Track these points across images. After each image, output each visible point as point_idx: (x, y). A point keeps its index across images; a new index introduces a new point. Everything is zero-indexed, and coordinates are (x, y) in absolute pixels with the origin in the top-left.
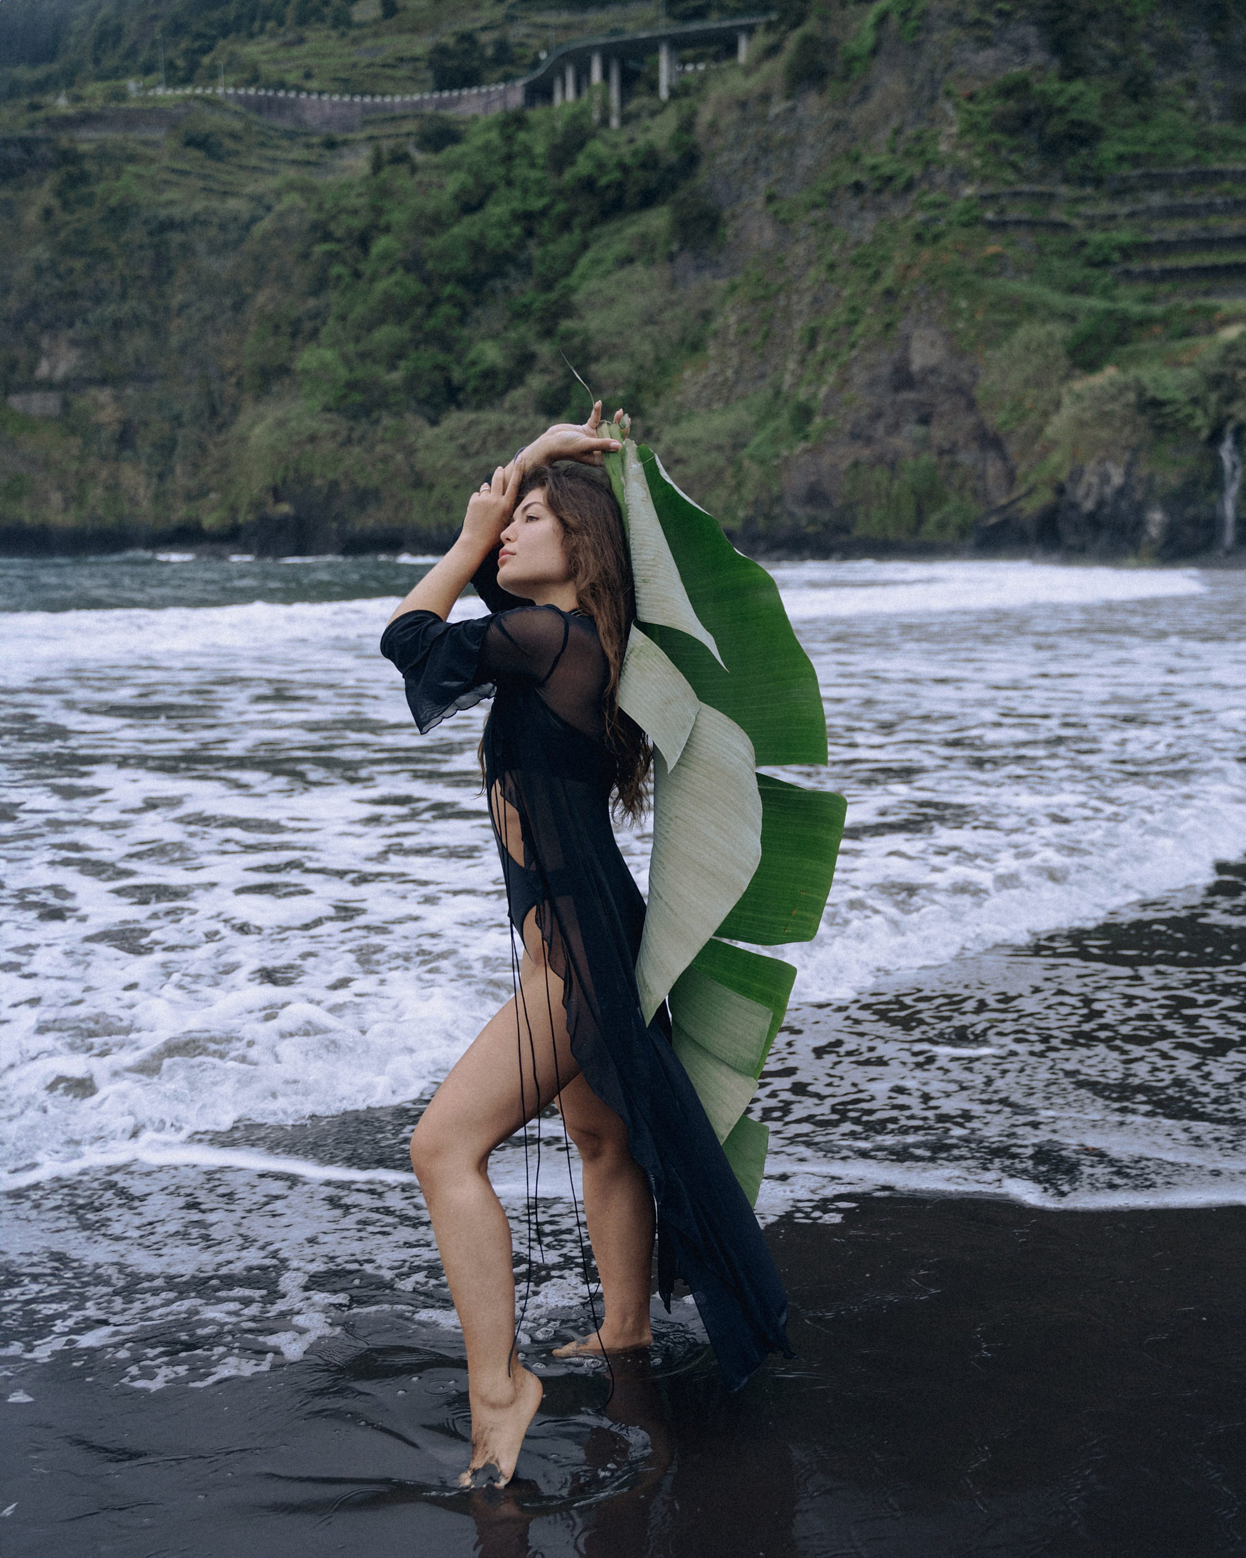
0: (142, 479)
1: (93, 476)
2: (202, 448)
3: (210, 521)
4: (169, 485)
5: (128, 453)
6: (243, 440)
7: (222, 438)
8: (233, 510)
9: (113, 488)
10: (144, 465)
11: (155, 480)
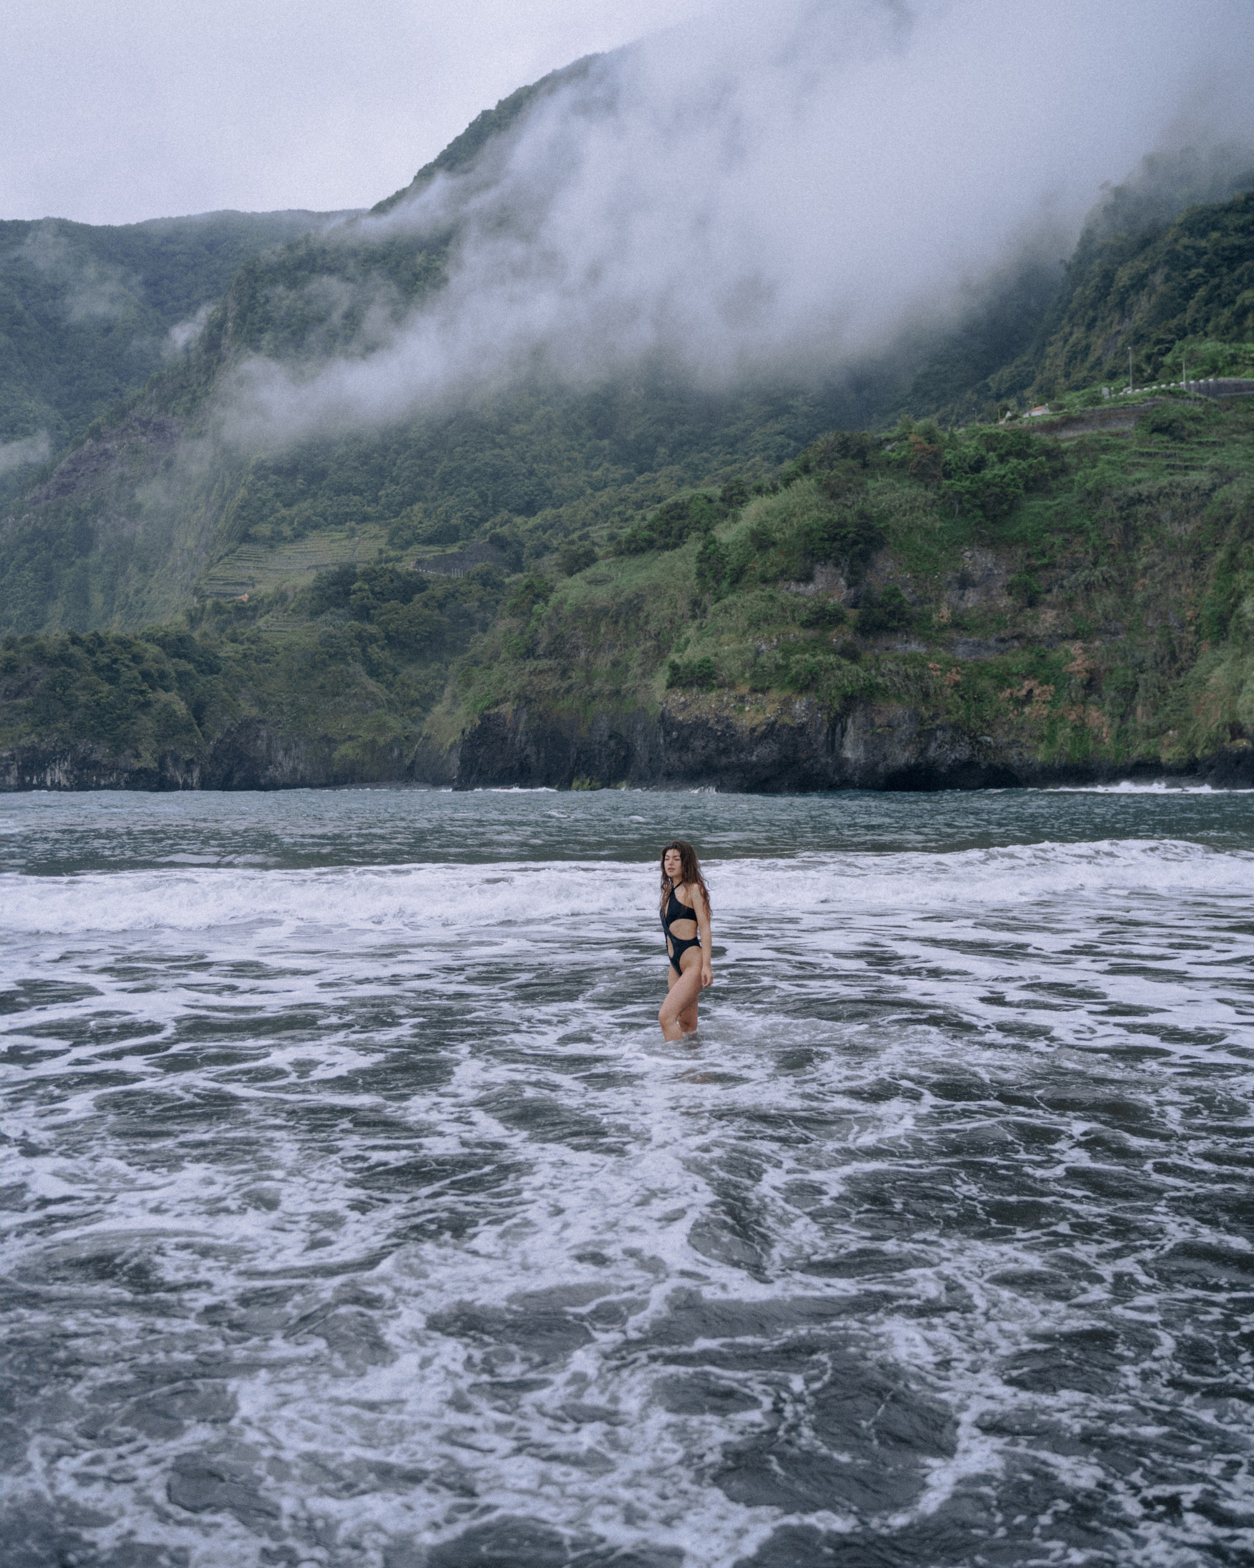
0: (1106, 720)
1: (1062, 718)
2: (1163, 691)
3: (1167, 756)
4: (1130, 725)
5: (1094, 697)
6: (1202, 682)
7: (1181, 681)
8: (1191, 745)
9: (1080, 728)
10: (1108, 707)
11: (1117, 720)
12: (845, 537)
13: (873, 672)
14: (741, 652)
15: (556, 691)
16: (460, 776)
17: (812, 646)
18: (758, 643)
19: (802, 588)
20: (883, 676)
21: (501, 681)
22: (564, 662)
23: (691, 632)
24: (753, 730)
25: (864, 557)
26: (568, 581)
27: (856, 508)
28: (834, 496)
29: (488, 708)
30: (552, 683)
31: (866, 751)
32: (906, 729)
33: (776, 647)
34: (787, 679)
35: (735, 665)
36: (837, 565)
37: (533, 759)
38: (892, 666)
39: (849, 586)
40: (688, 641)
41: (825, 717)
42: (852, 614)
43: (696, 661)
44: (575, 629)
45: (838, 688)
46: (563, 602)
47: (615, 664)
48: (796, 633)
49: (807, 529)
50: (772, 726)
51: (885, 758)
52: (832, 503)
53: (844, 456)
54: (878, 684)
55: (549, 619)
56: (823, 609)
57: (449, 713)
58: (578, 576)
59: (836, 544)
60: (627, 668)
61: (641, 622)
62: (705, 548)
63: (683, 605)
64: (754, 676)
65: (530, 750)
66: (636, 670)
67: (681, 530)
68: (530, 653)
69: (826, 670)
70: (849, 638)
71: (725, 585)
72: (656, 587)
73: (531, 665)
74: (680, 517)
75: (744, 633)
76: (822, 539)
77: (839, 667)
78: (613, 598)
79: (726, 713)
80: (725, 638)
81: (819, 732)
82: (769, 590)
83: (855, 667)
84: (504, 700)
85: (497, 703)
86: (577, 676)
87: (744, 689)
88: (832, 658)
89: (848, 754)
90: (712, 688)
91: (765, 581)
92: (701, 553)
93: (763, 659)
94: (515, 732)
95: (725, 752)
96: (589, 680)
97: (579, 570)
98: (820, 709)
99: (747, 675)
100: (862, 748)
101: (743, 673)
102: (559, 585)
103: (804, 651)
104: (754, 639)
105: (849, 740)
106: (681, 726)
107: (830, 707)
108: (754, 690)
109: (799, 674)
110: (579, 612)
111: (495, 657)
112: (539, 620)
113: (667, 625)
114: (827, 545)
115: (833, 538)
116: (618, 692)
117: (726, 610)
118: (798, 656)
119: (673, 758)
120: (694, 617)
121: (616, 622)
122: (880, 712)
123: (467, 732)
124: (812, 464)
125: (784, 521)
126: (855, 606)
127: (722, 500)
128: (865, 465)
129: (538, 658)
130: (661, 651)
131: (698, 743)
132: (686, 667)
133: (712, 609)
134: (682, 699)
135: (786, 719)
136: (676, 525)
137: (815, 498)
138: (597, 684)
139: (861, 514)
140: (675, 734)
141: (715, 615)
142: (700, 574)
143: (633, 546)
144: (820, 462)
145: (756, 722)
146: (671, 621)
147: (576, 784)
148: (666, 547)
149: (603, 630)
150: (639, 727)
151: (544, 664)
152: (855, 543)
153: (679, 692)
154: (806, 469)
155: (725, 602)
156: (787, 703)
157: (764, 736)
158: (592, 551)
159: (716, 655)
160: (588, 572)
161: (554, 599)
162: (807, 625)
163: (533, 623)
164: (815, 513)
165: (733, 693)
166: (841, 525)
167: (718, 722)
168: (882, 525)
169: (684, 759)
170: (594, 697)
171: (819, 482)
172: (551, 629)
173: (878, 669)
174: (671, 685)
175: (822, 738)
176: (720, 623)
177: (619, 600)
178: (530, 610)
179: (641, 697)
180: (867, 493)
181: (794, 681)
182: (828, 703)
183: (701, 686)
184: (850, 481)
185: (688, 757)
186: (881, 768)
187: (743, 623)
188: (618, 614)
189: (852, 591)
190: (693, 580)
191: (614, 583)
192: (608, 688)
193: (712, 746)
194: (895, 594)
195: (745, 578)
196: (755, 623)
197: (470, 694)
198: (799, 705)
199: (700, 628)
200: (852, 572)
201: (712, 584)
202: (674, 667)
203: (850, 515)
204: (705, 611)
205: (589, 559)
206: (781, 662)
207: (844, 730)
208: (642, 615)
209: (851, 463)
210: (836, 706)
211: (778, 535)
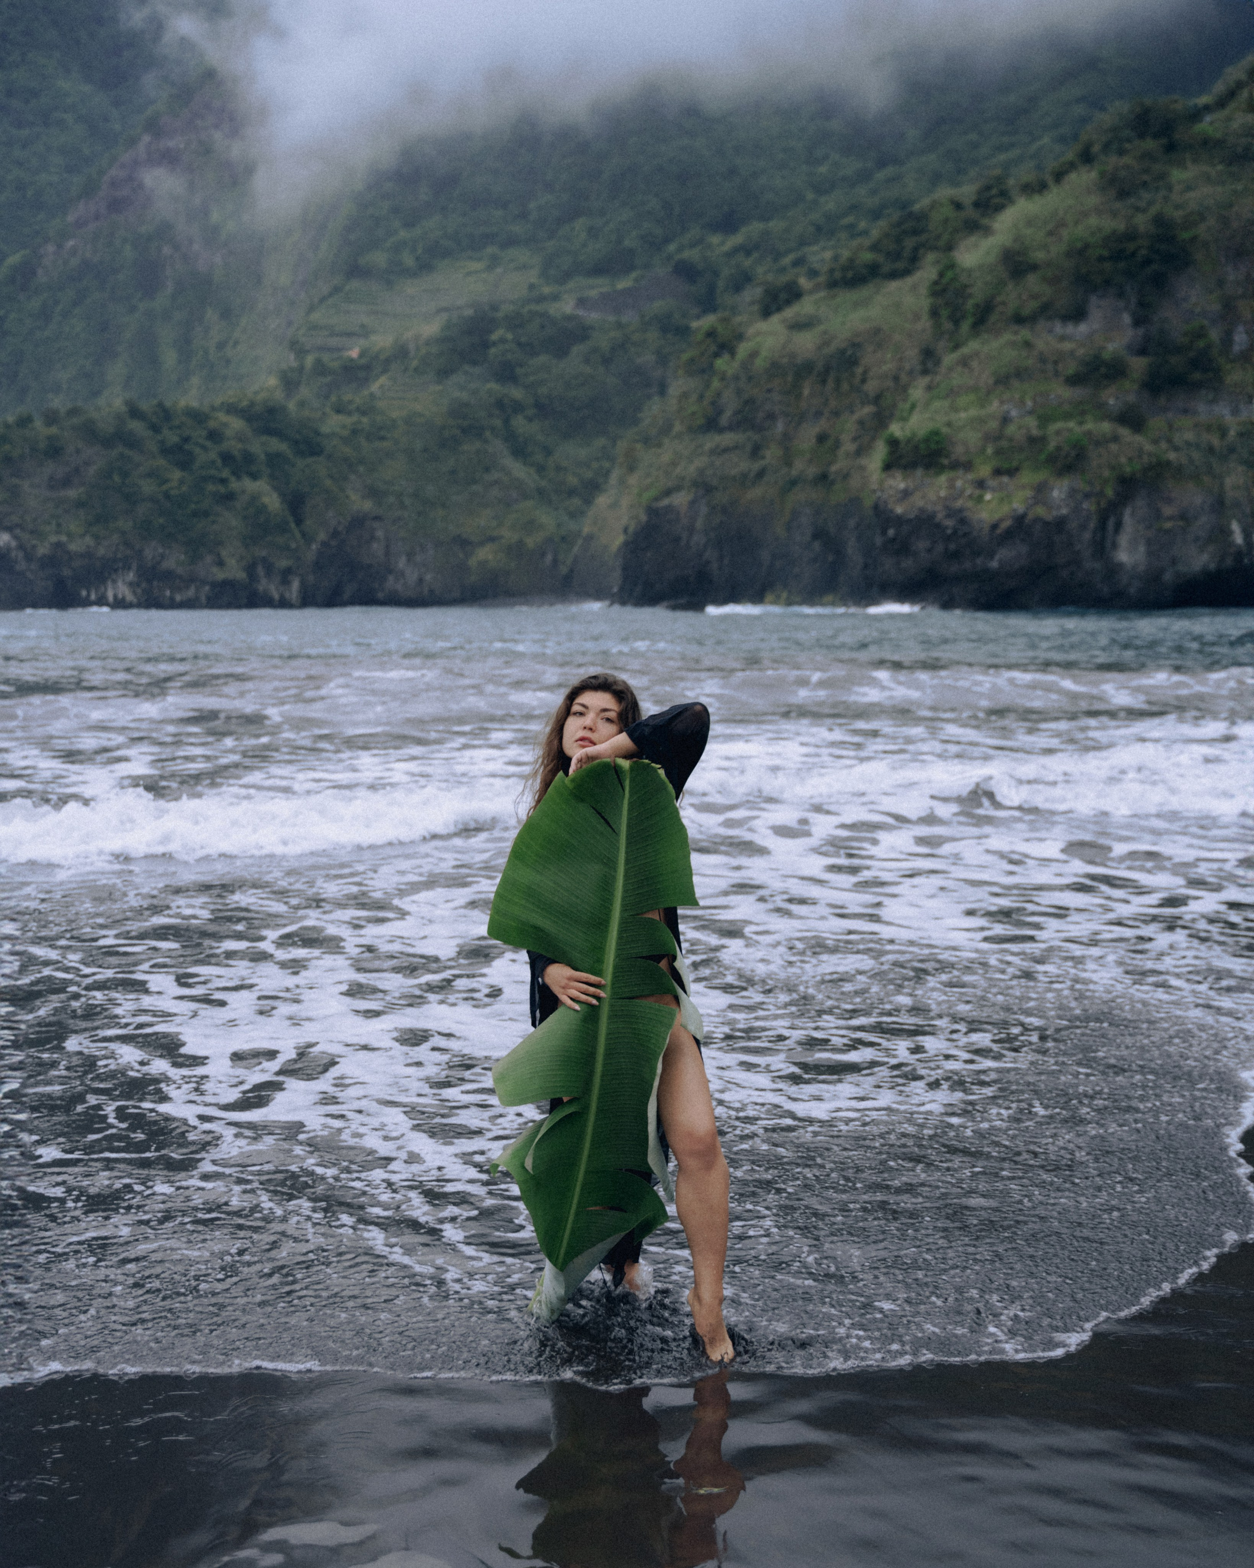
12: (1133, 254)
13: (1164, 445)
14: (982, 421)
15: (744, 476)
16: (622, 589)
17: (1078, 411)
18: (1005, 407)
19: (1070, 329)
20: (1176, 449)
21: (674, 464)
22: (756, 437)
23: (917, 392)
24: (994, 527)
25: (1159, 282)
26: (762, 326)
27: (1153, 210)
28: (1123, 194)
29: (656, 499)
30: (741, 465)
31: (1149, 553)
32: (1203, 523)
33: (1031, 413)
34: (1043, 457)
35: (972, 438)
36: (1121, 295)
37: (715, 566)
38: (1189, 436)
39: (1137, 322)
40: (913, 407)
41: (1093, 508)
42: (1138, 365)
43: (922, 433)
44: (769, 391)
45: (1113, 468)
46: (754, 354)
47: (822, 438)
48: (1061, 392)
49: (1079, 245)
50: (1020, 520)
51: (1174, 562)
52: (1118, 205)
53: (1142, 136)
54: (1168, 463)
55: (737, 378)
56: (1097, 357)
57: (614, 505)
58: (775, 319)
59: (1122, 265)
60: (837, 444)
61: (857, 381)
62: (941, 275)
63: (912, 354)
64: (998, 452)
65: (710, 554)
66: (849, 446)
67: (916, 249)
68: (711, 425)
69: (1098, 443)
70: (1131, 398)
71: (965, 327)
72: (877, 331)
73: (712, 440)
74: (915, 232)
75: (989, 393)
76: (1101, 259)
77: (1115, 439)
78: (819, 348)
79: (959, 503)
80: (962, 401)
81: (1083, 527)
82: (1025, 333)
83: (1139, 439)
84: (678, 488)
85: (668, 493)
86: (772, 454)
87: (984, 470)
88: (1106, 427)
89: (1123, 556)
90: (942, 469)
91: (1019, 320)
92: (936, 283)
93: (1011, 429)
94: (691, 530)
95: (955, 555)
96: (788, 462)
97: (779, 309)
98: (1087, 496)
99: (990, 451)
100: (1142, 549)
101: (983, 450)
102: (751, 331)
103: (1067, 416)
104: (1002, 403)
105: (1124, 540)
106: (899, 521)
107: (1101, 494)
108: (998, 472)
109: (1058, 448)
110: (775, 368)
111: (666, 430)
112: (723, 379)
113: (890, 383)
114: (1108, 266)
115: (1117, 256)
116: (823, 478)
117: (964, 362)
118: (1059, 425)
119: (888, 565)
120: (925, 372)
121: (824, 382)
122: (1169, 501)
123: (631, 530)
124: (1096, 148)
125: (1051, 233)
126: (1142, 351)
127: (976, 205)
128: (1171, 148)
129: (721, 431)
130: (881, 419)
131: (921, 545)
132: (909, 441)
133: (949, 359)
134: (902, 486)
135: (1040, 511)
136: (909, 243)
137: (1093, 200)
138: (799, 466)
139: (1159, 220)
140: (891, 532)
141: (951, 369)
142: (934, 313)
143: (850, 274)
144: (1106, 147)
145: (997, 516)
146: (896, 379)
147: (769, 597)
148: (894, 275)
149: (806, 392)
150: (852, 523)
151: (728, 439)
152: (1147, 262)
153: (899, 475)
154: (1087, 157)
155: (965, 350)
156: (1041, 489)
157: (1009, 536)
158: (795, 283)
159: (949, 424)
160: (789, 313)
161: (743, 349)
162: (1074, 380)
163: (716, 384)
164: (1093, 221)
165: (970, 476)
166: (1131, 235)
167: (948, 516)
168: (1186, 235)
169: (903, 565)
170: (793, 483)
171: (1102, 174)
172: (739, 392)
173: (1169, 441)
174: (888, 467)
175: (1087, 536)
176: (958, 379)
177: (827, 351)
178: (711, 366)
179: (855, 482)
180: (1170, 188)
181: (1051, 460)
182: (1098, 488)
183: (927, 467)
184: (1146, 171)
185: (908, 563)
186: (1168, 577)
187: (986, 378)
188: (827, 369)
189: (1141, 331)
190: (925, 323)
191: (822, 328)
192: (812, 471)
193: (940, 548)
194: (1200, 333)
195: (993, 318)
196: (1002, 381)
197: (633, 480)
198: (1058, 492)
199: (929, 388)
200: (1141, 304)
201: (948, 325)
202: (893, 443)
203: (1142, 222)
204: (938, 362)
205: (794, 294)
206: (1035, 432)
207: (1118, 525)
208: (859, 370)
209: (1150, 144)
210: (1110, 492)
211: (1040, 256)
